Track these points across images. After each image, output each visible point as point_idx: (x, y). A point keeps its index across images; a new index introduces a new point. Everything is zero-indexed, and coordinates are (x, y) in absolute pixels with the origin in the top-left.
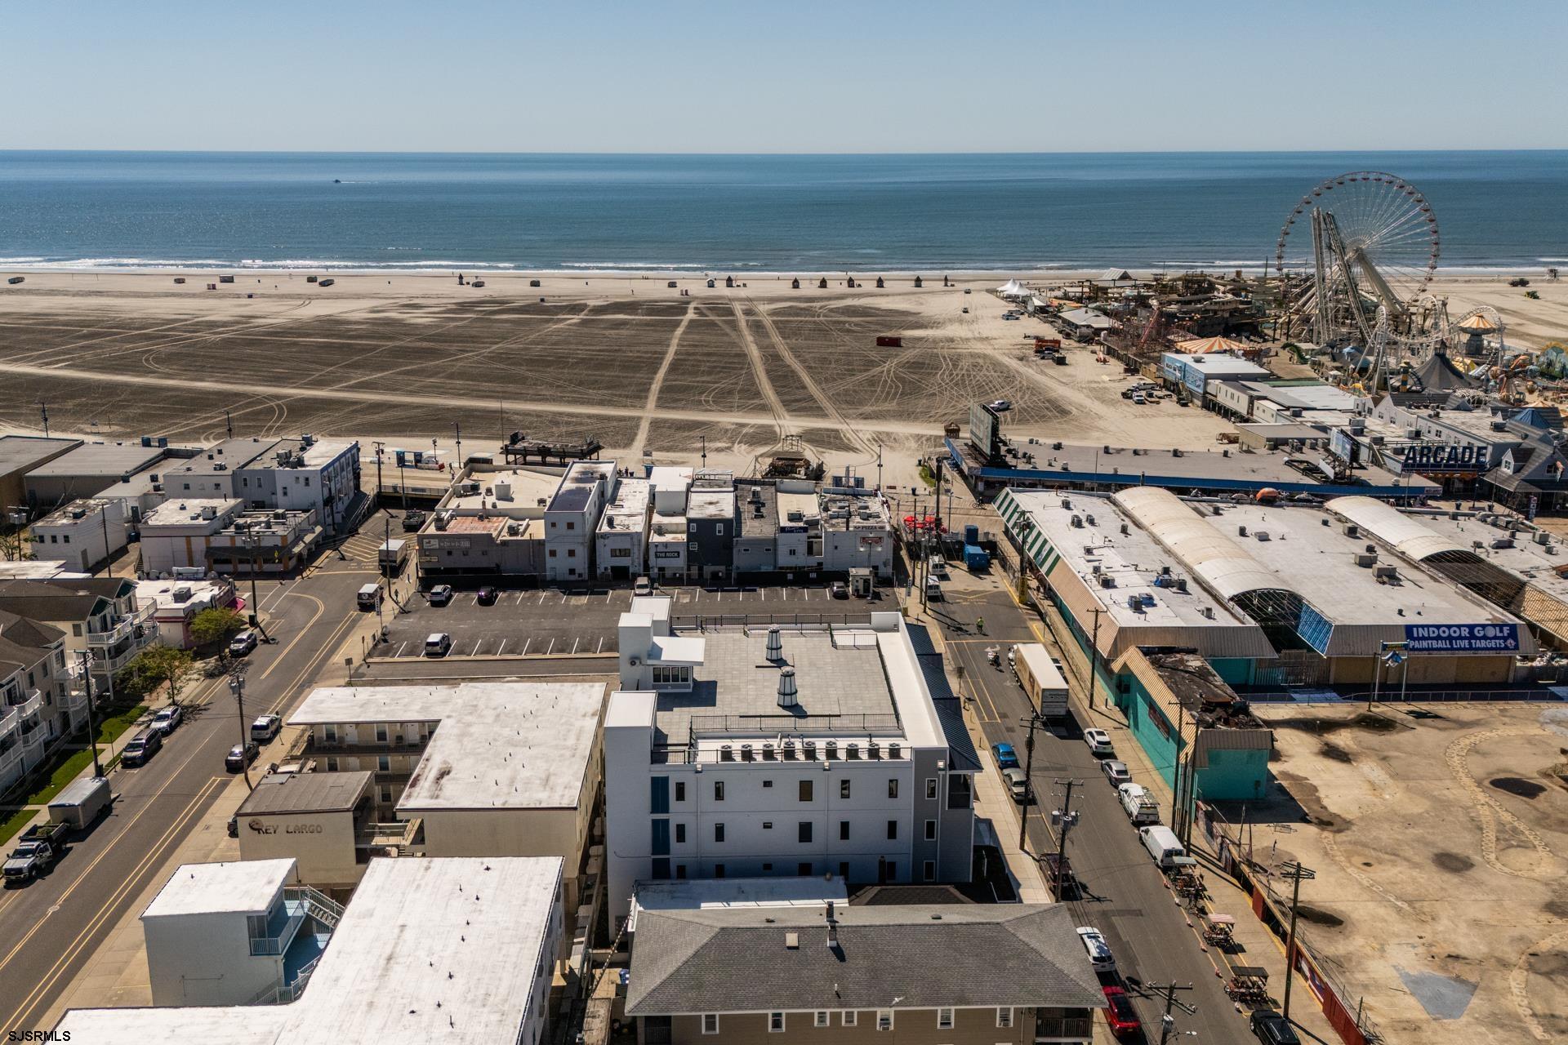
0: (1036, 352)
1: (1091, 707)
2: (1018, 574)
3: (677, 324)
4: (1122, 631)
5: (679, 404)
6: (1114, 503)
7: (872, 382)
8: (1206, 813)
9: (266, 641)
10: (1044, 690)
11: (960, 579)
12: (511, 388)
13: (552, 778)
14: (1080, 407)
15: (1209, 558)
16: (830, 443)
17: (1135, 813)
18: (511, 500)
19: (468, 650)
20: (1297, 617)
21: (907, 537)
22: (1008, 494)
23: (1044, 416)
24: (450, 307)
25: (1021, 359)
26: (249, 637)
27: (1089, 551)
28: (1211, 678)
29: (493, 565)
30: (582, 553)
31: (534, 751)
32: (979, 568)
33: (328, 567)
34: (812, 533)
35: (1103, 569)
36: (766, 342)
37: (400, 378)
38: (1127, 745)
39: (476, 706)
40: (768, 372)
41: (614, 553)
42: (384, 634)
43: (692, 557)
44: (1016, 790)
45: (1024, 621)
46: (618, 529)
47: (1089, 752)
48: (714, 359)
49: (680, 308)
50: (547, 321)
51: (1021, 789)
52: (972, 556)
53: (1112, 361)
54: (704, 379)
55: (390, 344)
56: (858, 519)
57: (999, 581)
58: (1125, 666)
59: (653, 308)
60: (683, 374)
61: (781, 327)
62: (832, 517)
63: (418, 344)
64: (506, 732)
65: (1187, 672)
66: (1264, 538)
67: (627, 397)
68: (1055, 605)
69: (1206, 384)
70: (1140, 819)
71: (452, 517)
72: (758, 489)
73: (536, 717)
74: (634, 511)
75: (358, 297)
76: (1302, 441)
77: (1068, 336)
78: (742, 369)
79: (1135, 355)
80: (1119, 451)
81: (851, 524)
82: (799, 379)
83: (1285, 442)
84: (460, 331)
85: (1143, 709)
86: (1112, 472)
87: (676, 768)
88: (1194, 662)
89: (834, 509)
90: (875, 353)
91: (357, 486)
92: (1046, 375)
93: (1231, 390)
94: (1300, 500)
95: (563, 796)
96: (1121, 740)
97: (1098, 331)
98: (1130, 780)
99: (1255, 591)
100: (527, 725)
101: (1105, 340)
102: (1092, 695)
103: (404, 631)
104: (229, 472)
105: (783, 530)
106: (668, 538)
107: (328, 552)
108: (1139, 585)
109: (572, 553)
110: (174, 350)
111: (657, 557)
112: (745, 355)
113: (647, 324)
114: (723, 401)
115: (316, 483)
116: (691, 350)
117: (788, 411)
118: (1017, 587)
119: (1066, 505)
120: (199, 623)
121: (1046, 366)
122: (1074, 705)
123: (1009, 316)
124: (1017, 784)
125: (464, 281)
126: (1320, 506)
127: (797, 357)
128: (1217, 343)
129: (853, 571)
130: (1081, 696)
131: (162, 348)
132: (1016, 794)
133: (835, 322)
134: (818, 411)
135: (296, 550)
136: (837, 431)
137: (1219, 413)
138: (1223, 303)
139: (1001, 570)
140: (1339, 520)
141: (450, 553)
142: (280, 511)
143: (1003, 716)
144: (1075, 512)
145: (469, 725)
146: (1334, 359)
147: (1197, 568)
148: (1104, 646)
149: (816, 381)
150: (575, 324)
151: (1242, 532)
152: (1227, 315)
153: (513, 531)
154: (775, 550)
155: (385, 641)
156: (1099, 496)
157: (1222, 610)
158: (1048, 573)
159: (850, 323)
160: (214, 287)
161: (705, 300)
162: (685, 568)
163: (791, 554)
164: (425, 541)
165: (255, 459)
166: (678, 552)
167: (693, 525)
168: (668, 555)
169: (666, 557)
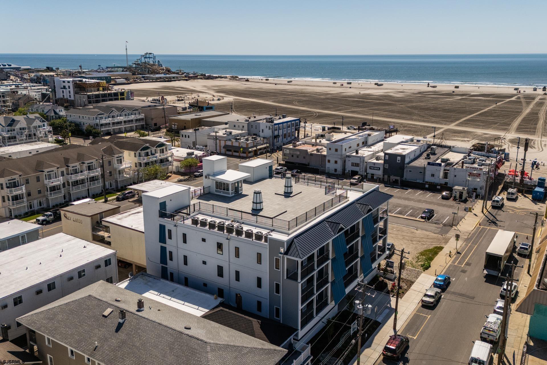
11: (522, 202)
18: (331, 141)
29: (307, 163)
30: (340, 162)
41: (353, 164)
43: (385, 171)
46: (359, 155)
55: (378, 101)
56: (476, 165)
63: (388, 102)
72: (434, 147)
74: (373, 150)
75: (386, 89)
81: (466, 166)
87: (168, 222)
89: (466, 159)
91: (298, 135)
105: (429, 163)
107: (267, 154)
109: (336, 162)
113: (489, 101)
115: (272, 129)
116: (497, 109)
120: (183, 162)
125: (430, 86)
129: (455, 187)
135: (251, 150)
141: (292, 156)
153: (318, 150)
154: (424, 173)
160: (342, 85)
162: (382, 175)
163: (432, 176)
164: (285, 150)
165: (261, 120)
166: (380, 168)
167: (387, 156)
168: (375, 168)
169: (374, 169)
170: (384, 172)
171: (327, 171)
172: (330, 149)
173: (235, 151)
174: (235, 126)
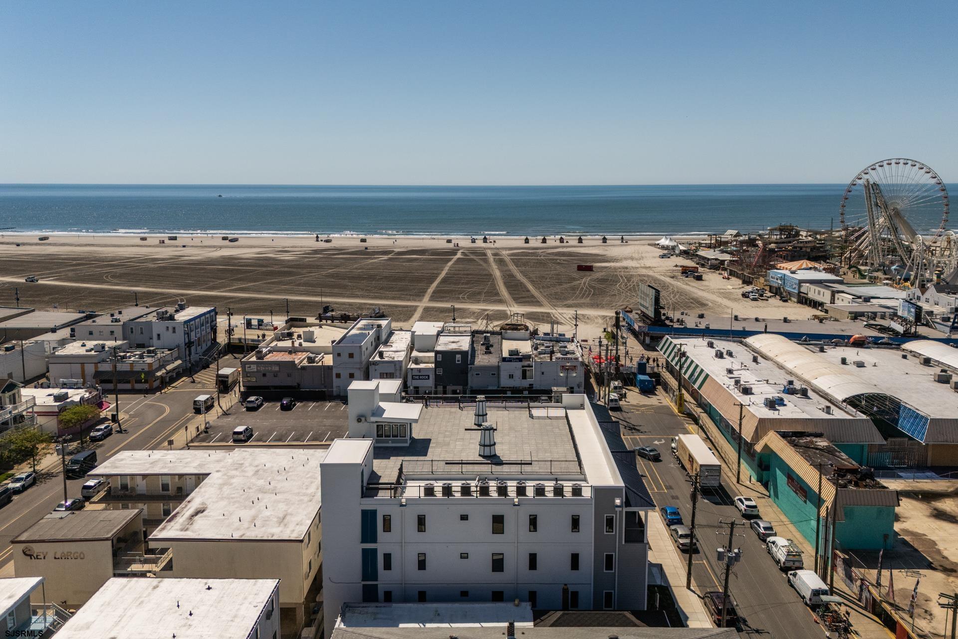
0: (683, 273)
1: (738, 482)
2: (677, 393)
3: (450, 260)
4: (762, 421)
5: (444, 299)
6: (746, 345)
7: (574, 289)
8: (844, 560)
9: (120, 432)
10: (701, 466)
11: (634, 397)
12: (336, 291)
13: (288, 518)
14: (713, 302)
15: (823, 375)
16: (543, 320)
17: (783, 559)
18: (314, 342)
19: (264, 439)
20: (898, 413)
21: (594, 369)
22: (668, 339)
23: (690, 307)
24: (307, 252)
25: (673, 277)
26: (106, 428)
27: (730, 371)
28: (837, 454)
29: (296, 384)
30: (359, 375)
31: (279, 497)
32: (647, 390)
33: (181, 387)
34: (526, 363)
35: (742, 382)
36: (506, 268)
37: (265, 285)
38: (769, 509)
39: (242, 464)
40: (505, 283)
42: (206, 428)
43: (438, 379)
44: (681, 541)
45: (683, 424)
46: (386, 359)
47: (739, 515)
48: (470, 277)
49: (453, 252)
50: (367, 258)
51: (687, 541)
52: (642, 381)
53: (733, 279)
54: (463, 286)
55: (264, 269)
56: (559, 355)
57: (662, 399)
58: (766, 446)
59: (435, 252)
60: (450, 284)
61: (516, 263)
62: (540, 353)
63: (283, 269)
64: (261, 482)
65: (817, 449)
66: (860, 365)
67: (410, 295)
68: (706, 412)
69: (800, 287)
70: (788, 565)
71: (270, 352)
72: (489, 335)
73: (288, 472)
74: (399, 349)
75: (251, 247)
76: (875, 314)
77: (703, 266)
78: (488, 281)
79: (749, 273)
80: (745, 319)
81: (554, 358)
82: (525, 287)
83: (862, 314)
84: (310, 263)
85: (781, 479)
86: (742, 329)
87: (383, 502)
88: (822, 443)
89: (541, 348)
90: (576, 274)
91: (215, 339)
92: (689, 285)
93: (817, 289)
94: (882, 344)
95: (294, 530)
96: (765, 506)
97: (722, 262)
98: (775, 535)
99: (863, 395)
100: (279, 478)
101: (728, 266)
102: (739, 472)
103: (222, 427)
104: (121, 323)
105: (504, 359)
106: (422, 366)
107: (184, 379)
108: (772, 393)
109: (351, 376)
110: (126, 271)
111: (413, 379)
112: (491, 275)
113: (431, 260)
114: (474, 297)
115: (180, 331)
116: (457, 272)
117: (516, 303)
118: (676, 403)
119: (711, 345)
120: (67, 415)
121: (689, 281)
122: (725, 481)
123: (663, 256)
124: (681, 536)
125: (319, 239)
126: (898, 347)
127: (525, 276)
128: (805, 264)
129: (555, 389)
130: (730, 474)
131: (118, 271)
132: (681, 544)
133: (551, 259)
134: (538, 303)
135: (159, 374)
136: (549, 313)
137: (810, 305)
138: (806, 242)
139: (664, 393)
140: (914, 356)
141: (264, 375)
142: (152, 348)
143: (669, 488)
144: (717, 349)
145: (233, 477)
146: (885, 273)
147: (815, 382)
148: (747, 434)
149: (536, 288)
150: (385, 260)
151: (844, 361)
152: (809, 250)
153: (311, 360)
154: (499, 374)
155: (206, 432)
156: (734, 341)
157: (837, 409)
158: (700, 387)
159: (560, 260)
160: (163, 242)
161: (468, 249)
162: (434, 387)
163: (510, 378)
164: (247, 366)
165: (142, 316)
166: (429, 376)
167: (439, 356)
168: (421, 377)
169: (420, 379)
170: (436, 381)
171: (335, 394)
172: (339, 355)
173: (120, 382)
174: (91, 333)
